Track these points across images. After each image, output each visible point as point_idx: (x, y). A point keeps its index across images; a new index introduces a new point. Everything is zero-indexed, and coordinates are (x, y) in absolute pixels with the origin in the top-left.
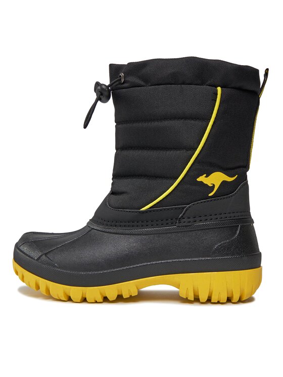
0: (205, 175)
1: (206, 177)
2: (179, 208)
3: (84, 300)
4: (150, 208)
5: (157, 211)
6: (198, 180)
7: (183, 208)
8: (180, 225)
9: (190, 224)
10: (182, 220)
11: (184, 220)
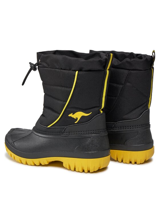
0: (72, 114)
1: (73, 114)
2: (62, 128)
3: (27, 164)
4: (51, 126)
5: (54, 128)
6: (69, 116)
7: (64, 128)
8: (63, 135)
9: (67, 135)
10: (64, 133)
11: (65, 133)
